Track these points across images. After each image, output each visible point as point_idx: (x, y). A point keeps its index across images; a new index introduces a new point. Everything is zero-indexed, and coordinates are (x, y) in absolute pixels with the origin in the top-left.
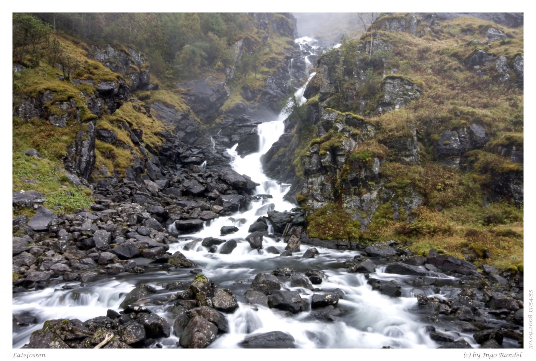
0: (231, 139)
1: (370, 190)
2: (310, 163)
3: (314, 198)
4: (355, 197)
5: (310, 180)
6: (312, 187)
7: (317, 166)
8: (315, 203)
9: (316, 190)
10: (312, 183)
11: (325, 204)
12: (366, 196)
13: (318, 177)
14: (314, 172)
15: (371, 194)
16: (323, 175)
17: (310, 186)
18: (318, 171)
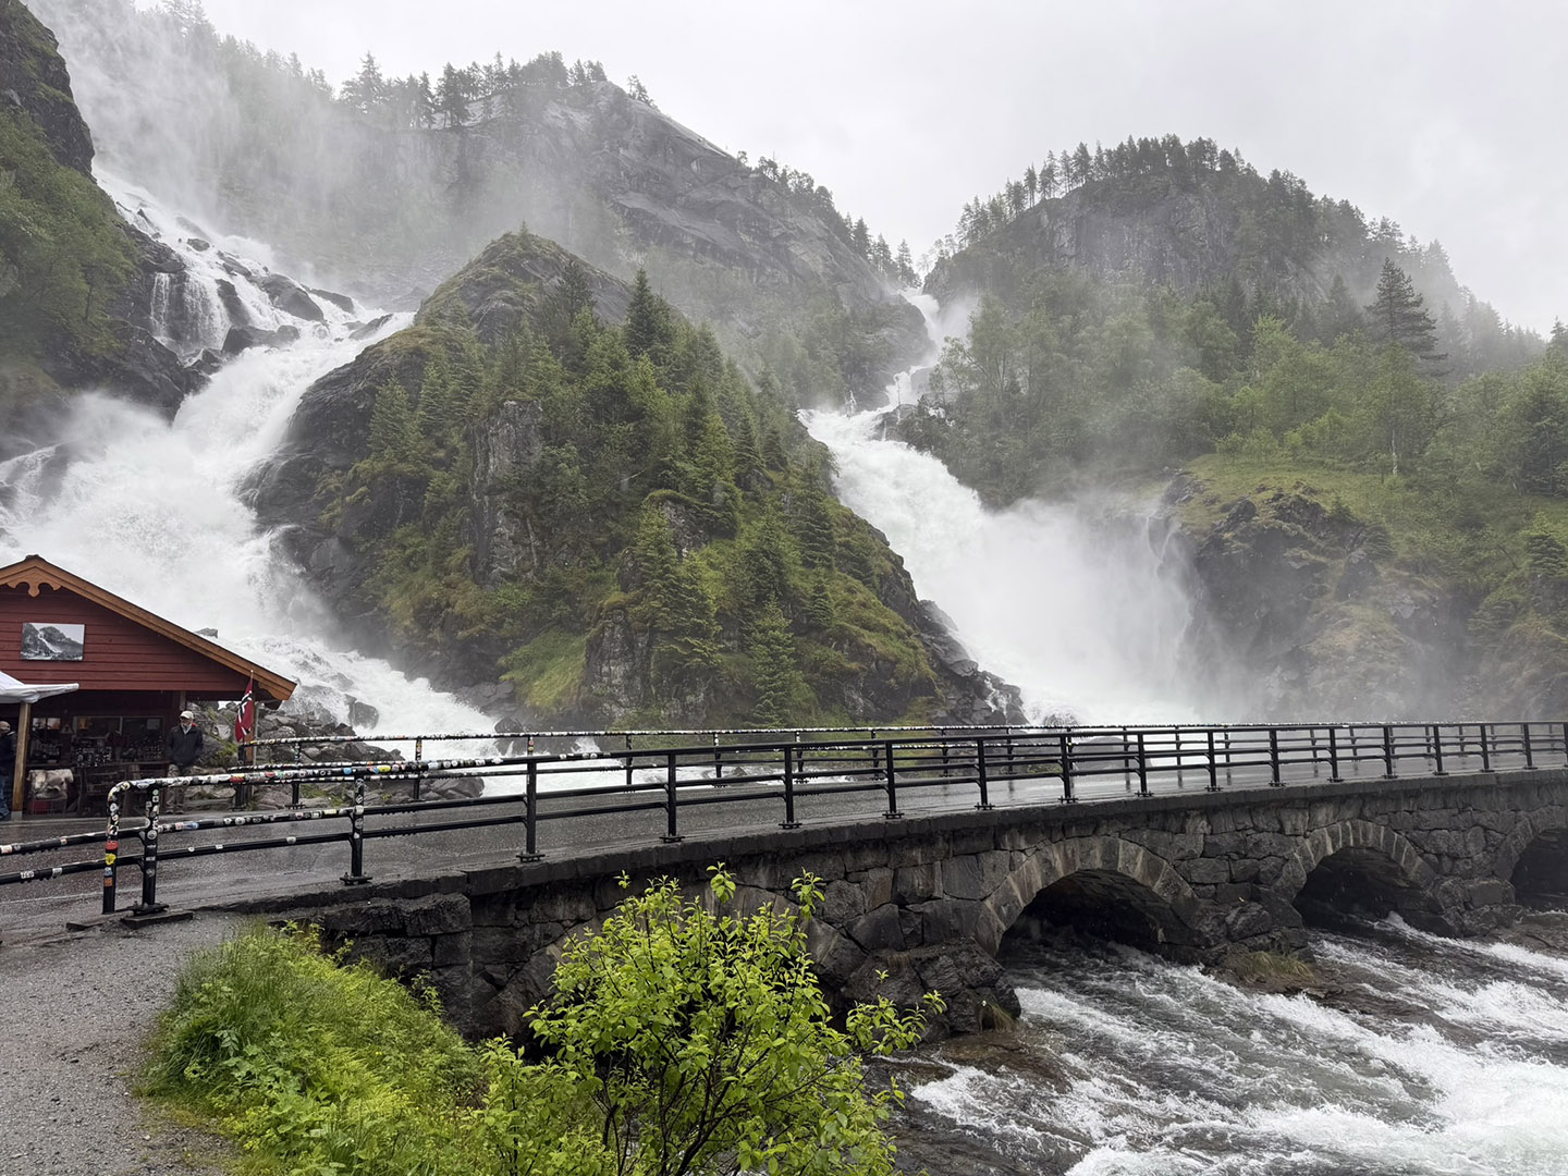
1: (694, 692)
2: (612, 639)
3: (613, 699)
4: (674, 701)
5: (605, 669)
6: (610, 681)
7: (622, 646)
8: (615, 709)
9: (618, 686)
10: (609, 674)
11: (632, 712)
12: (690, 698)
13: (619, 664)
14: (615, 657)
16: (627, 661)
17: (605, 679)
18: (623, 653)
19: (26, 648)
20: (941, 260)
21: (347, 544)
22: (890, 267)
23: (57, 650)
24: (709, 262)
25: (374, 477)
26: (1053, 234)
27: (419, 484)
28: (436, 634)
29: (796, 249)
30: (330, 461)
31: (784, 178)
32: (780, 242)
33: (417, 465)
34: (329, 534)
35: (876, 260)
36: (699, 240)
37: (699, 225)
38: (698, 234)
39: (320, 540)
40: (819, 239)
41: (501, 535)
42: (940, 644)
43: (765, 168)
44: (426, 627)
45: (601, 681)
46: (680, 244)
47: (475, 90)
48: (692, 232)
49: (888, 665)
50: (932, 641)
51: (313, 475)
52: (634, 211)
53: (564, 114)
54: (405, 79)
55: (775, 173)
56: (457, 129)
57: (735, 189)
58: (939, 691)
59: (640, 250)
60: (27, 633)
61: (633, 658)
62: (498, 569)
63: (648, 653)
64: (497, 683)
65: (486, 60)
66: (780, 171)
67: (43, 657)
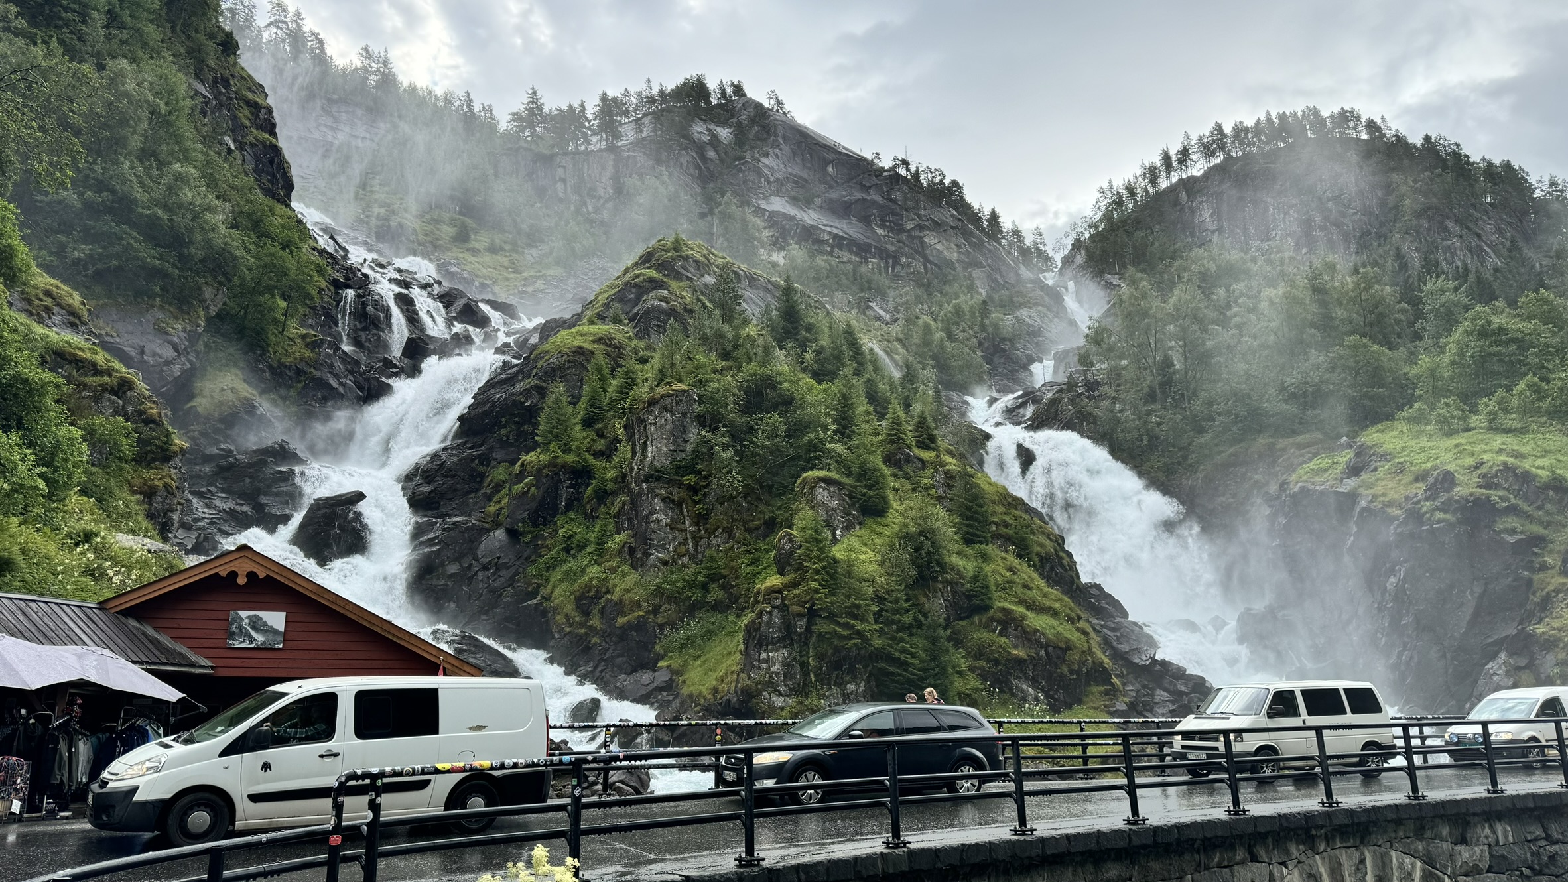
0: (259, 508)
1: (854, 679)
2: (770, 624)
3: (772, 687)
4: (835, 690)
5: (764, 655)
7: (780, 631)
8: (774, 698)
9: (777, 674)
10: (767, 661)
11: (791, 701)
12: (851, 687)
13: (777, 650)
14: (773, 642)
15: (857, 685)
16: (785, 647)
17: (764, 666)
18: (781, 640)
19: (231, 635)
20: (1077, 241)
21: (513, 533)
22: (1025, 252)
23: (260, 638)
24: (845, 256)
25: (539, 470)
26: (1193, 211)
27: (582, 474)
28: (596, 622)
29: (930, 239)
30: (498, 455)
31: (917, 175)
32: (915, 233)
33: (579, 455)
34: (497, 525)
35: (1010, 244)
36: (835, 236)
37: (836, 223)
38: (835, 231)
39: (489, 530)
40: (952, 228)
41: (658, 521)
42: (1112, 630)
43: (898, 166)
44: (587, 614)
45: (759, 668)
46: (819, 242)
47: (626, 113)
48: (829, 229)
49: (1060, 652)
50: (1102, 626)
51: (482, 469)
52: (773, 214)
53: (709, 130)
54: (565, 107)
55: (908, 170)
56: (612, 149)
57: (870, 187)
58: (1115, 680)
59: (782, 249)
60: (234, 620)
61: (791, 644)
62: (656, 555)
63: (806, 638)
64: (654, 671)
65: (637, 86)
66: (913, 168)
67: (247, 645)
